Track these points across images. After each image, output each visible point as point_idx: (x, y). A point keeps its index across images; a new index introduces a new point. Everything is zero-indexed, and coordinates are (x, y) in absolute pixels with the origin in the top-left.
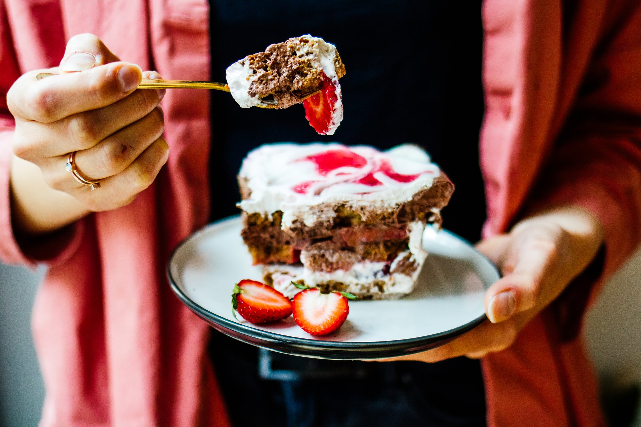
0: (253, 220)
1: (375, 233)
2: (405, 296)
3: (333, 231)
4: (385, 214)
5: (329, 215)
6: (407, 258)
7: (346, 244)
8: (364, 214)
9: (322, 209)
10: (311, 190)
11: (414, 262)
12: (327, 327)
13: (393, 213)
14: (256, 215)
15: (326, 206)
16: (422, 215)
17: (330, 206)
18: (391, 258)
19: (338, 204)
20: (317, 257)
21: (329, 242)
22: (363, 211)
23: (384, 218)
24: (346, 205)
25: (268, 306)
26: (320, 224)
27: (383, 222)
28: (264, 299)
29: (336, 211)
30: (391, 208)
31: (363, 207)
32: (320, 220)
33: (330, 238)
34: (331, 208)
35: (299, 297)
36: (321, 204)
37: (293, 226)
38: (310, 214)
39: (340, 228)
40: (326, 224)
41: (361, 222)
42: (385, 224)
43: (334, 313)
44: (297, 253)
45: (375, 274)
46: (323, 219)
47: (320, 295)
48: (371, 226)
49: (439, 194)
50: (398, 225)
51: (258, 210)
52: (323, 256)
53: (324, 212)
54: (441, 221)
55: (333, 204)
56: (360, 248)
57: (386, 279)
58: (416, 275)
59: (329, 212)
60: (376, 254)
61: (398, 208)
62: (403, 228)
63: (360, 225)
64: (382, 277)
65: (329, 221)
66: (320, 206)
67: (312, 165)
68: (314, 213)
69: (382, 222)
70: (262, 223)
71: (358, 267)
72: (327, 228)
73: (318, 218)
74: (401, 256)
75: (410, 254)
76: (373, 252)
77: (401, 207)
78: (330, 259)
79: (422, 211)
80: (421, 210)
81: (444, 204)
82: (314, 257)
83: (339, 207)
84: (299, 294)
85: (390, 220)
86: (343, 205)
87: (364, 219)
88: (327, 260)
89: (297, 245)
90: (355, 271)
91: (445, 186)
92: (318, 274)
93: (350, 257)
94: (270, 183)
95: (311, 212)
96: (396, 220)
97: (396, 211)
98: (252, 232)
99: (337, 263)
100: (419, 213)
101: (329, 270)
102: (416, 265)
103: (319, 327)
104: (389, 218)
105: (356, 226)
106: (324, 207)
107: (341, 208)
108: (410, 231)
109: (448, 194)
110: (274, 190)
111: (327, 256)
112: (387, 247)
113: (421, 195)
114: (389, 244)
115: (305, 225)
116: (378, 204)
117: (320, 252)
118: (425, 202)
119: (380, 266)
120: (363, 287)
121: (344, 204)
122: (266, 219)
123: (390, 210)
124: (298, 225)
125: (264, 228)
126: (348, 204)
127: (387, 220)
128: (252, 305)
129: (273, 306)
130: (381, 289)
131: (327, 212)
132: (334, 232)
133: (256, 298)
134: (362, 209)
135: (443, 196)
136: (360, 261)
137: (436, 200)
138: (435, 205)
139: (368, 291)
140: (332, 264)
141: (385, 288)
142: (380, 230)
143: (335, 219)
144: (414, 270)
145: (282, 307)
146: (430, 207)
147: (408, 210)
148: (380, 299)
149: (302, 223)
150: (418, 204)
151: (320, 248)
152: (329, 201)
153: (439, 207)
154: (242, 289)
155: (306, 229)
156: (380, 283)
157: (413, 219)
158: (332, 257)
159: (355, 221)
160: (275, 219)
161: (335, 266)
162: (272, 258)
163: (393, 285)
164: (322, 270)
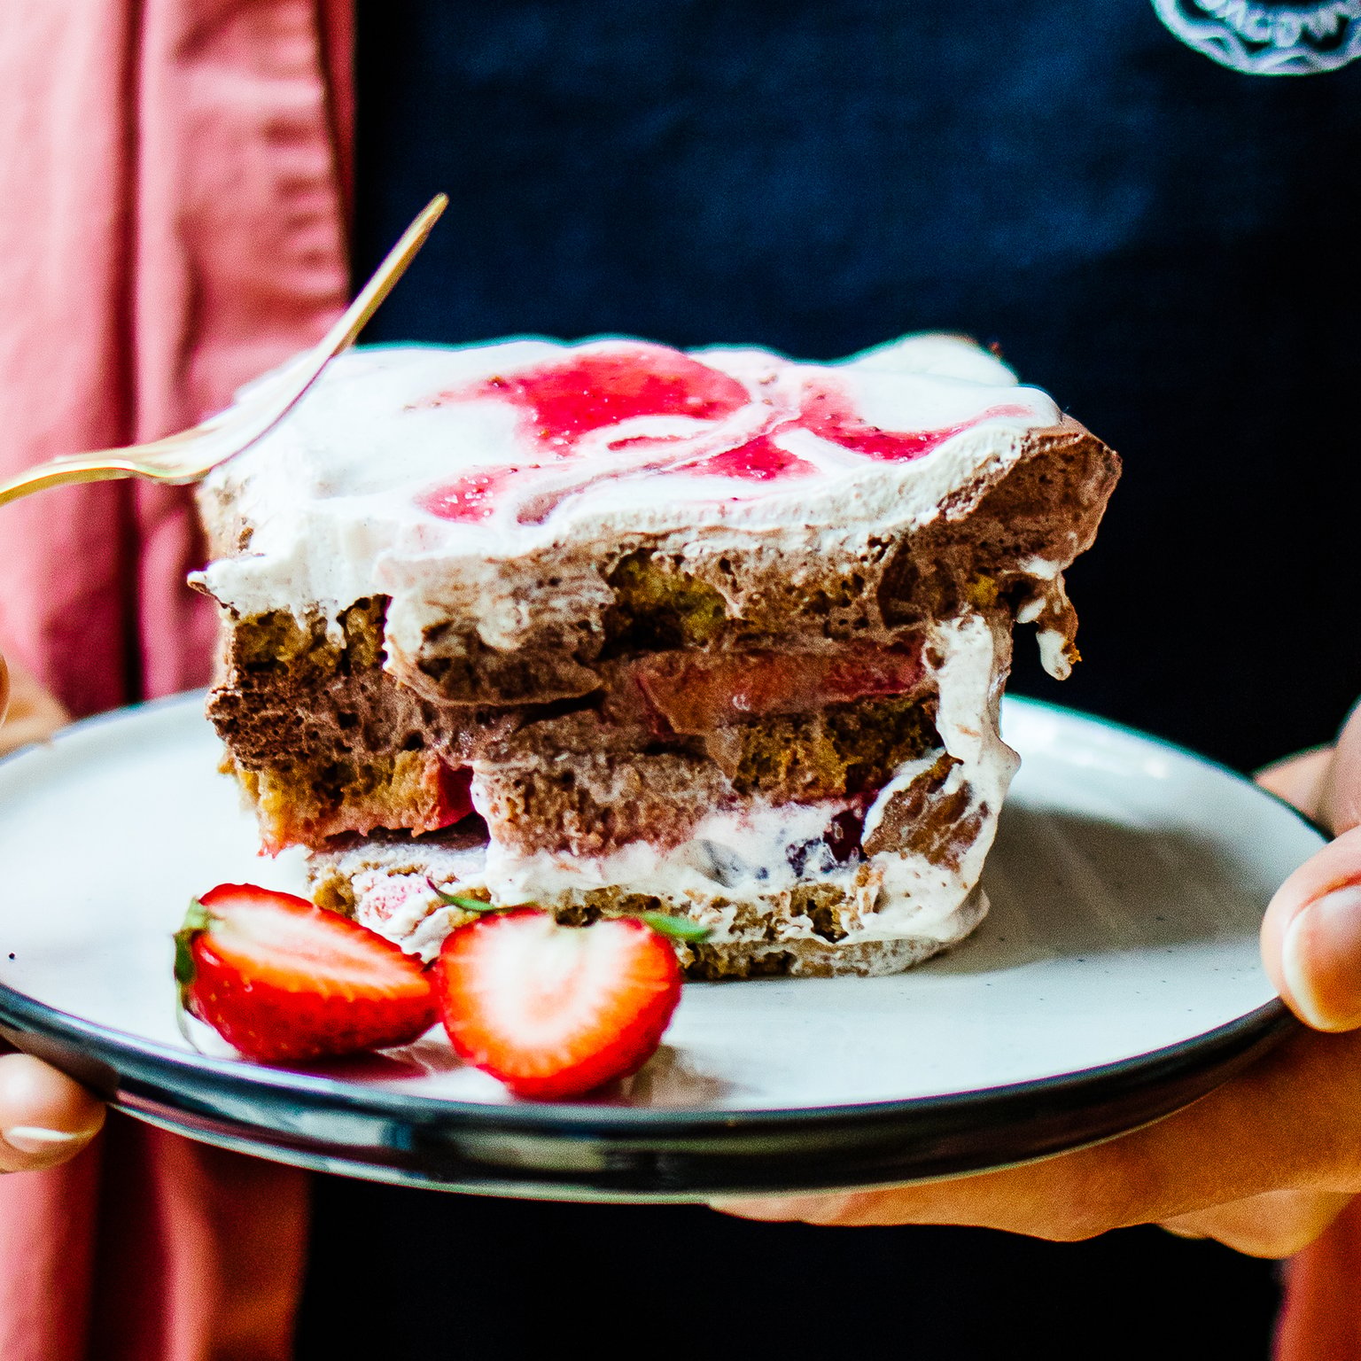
0: (259, 645)
1: (788, 671)
2: (938, 958)
3: (603, 667)
4: (827, 584)
5: (584, 598)
6: (935, 781)
7: (664, 725)
8: (736, 588)
9: (553, 574)
10: (505, 502)
11: (963, 798)
12: (586, 1051)
13: (858, 581)
14: (272, 624)
15: (570, 560)
16: (985, 587)
17: (589, 558)
18: (862, 786)
19: (622, 547)
20: (540, 784)
21: (589, 715)
22: (731, 573)
23: (821, 604)
24: (655, 549)
25: (330, 983)
26: (546, 640)
27: (819, 620)
28: (311, 958)
29: (612, 581)
30: (849, 559)
31: (730, 556)
32: (547, 618)
33: (595, 700)
34: (594, 567)
35: (461, 942)
36: (547, 552)
37: (429, 652)
38: (501, 597)
39: (635, 656)
40: (571, 638)
41: (724, 627)
42: (826, 632)
43: (615, 996)
44: (454, 784)
45: (797, 860)
46: (560, 618)
47: (553, 932)
48: (767, 642)
49: (1054, 495)
50: (885, 636)
51: (279, 600)
52: (567, 779)
53: (563, 586)
54: (1073, 623)
55: (600, 550)
56: (724, 743)
57: (845, 879)
58: (975, 857)
59: (585, 583)
60: (794, 768)
61: (881, 554)
62: (908, 647)
63: (719, 639)
64: (827, 869)
65: (585, 625)
66: (544, 559)
67: (510, 416)
68: (517, 595)
69: (813, 618)
70: (299, 656)
71: (719, 829)
72: (580, 658)
73: (535, 614)
74: (907, 774)
75: (947, 762)
76: (784, 758)
77: (890, 552)
78: (598, 795)
79: (986, 572)
80: (980, 568)
81: (1081, 540)
82: (524, 782)
83: (625, 561)
84: (465, 930)
85: (851, 613)
86: (642, 555)
87: (734, 609)
88: (584, 794)
89: (455, 745)
90: (708, 846)
91: (1077, 459)
92: (546, 860)
93: (683, 784)
94: (328, 487)
95: (507, 587)
96: (874, 611)
97: (873, 573)
98: (259, 702)
99: (630, 810)
100: (973, 580)
101: (593, 839)
102: (971, 810)
103: (553, 1059)
104: (846, 603)
105: (704, 643)
106: (562, 562)
107: (634, 567)
108: (938, 662)
109: (1096, 492)
110: (345, 511)
111: (583, 778)
112: (843, 740)
113: (978, 496)
114: (852, 723)
115: (485, 649)
116: (795, 544)
117: (550, 762)
118: (994, 528)
119: (816, 820)
120: (746, 917)
121: (648, 545)
122: (319, 640)
123: (845, 570)
124: (454, 646)
125: (311, 681)
126: (667, 548)
127: (836, 614)
128: (256, 975)
129: (350, 985)
130: (824, 923)
131: (577, 584)
132: (612, 670)
133: (279, 950)
134: (724, 565)
135: (1071, 500)
136: (726, 803)
137: (1044, 522)
138: (1039, 546)
139: (771, 935)
140: (606, 814)
141: (843, 919)
142: (809, 656)
143: (608, 614)
144: (967, 835)
145: (389, 988)
146: (1018, 552)
147: (925, 567)
148: (825, 972)
149: (472, 640)
150: (964, 539)
151: (551, 747)
152: (582, 538)
153: (1063, 555)
154: (215, 918)
155: (492, 662)
156: (821, 898)
157: (947, 610)
158: (607, 782)
159: (697, 623)
160: (354, 640)
161: (620, 825)
162: (350, 817)
163: (879, 904)
164: (564, 845)
